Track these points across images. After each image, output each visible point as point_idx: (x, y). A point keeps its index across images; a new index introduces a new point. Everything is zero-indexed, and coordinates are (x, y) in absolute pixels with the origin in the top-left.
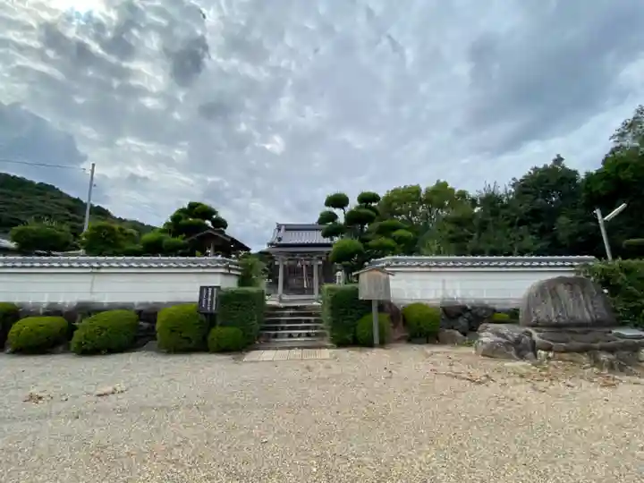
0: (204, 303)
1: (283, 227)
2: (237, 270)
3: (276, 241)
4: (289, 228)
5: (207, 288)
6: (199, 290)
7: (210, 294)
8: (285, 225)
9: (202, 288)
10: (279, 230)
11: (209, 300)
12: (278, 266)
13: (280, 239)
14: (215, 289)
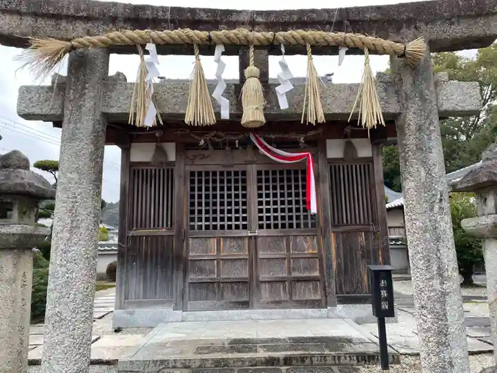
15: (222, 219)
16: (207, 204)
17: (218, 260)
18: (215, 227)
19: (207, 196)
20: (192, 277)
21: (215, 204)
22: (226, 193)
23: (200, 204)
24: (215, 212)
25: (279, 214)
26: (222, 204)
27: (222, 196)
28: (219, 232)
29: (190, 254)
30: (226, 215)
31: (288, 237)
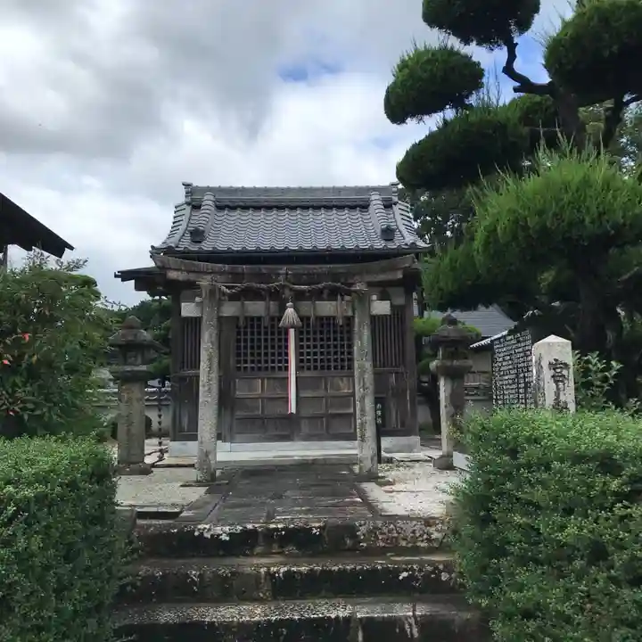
1: (208, 201)
3: (187, 244)
4: (235, 203)
10: (196, 206)
15: (266, 362)
16: (252, 348)
17: (263, 399)
18: (260, 369)
19: (252, 340)
20: (239, 414)
21: (259, 347)
22: (269, 337)
23: (245, 347)
24: (259, 354)
25: (318, 357)
26: (266, 347)
27: (266, 340)
28: (262, 374)
29: (237, 393)
30: (270, 358)
31: (325, 378)
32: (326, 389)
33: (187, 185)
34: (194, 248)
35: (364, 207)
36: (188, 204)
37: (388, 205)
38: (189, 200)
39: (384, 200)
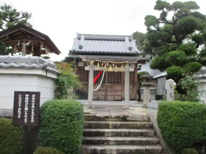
0: (19, 112)
1: (83, 37)
2: (54, 72)
3: (78, 50)
4: (89, 38)
5: (23, 94)
6: (13, 95)
7: (27, 101)
8: (85, 35)
9: (17, 94)
10: (79, 39)
11: (26, 109)
12: (88, 72)
13: (81, 47)
14: (34, 96)
31: (114, 86)
32: (114, 88)
33: (77, 33)
34: (80, 50)
35: (124, 41)
36: (77, 38)
37: (130, 41)
38: (78, 37)
39: (129, 39)
